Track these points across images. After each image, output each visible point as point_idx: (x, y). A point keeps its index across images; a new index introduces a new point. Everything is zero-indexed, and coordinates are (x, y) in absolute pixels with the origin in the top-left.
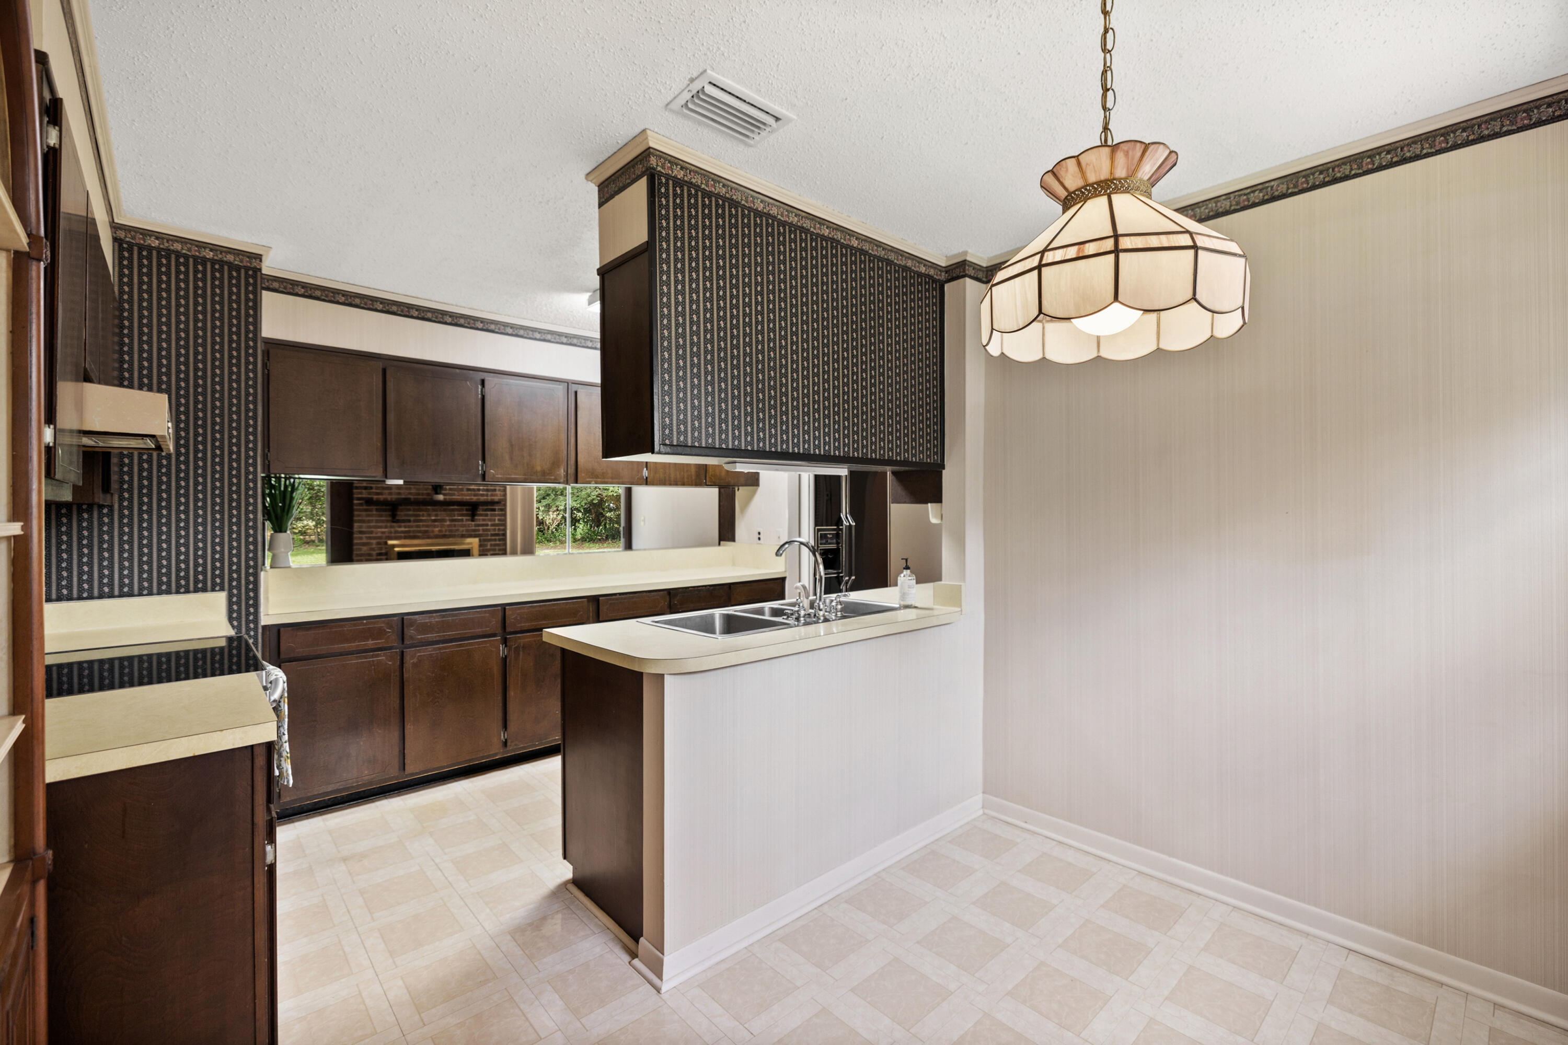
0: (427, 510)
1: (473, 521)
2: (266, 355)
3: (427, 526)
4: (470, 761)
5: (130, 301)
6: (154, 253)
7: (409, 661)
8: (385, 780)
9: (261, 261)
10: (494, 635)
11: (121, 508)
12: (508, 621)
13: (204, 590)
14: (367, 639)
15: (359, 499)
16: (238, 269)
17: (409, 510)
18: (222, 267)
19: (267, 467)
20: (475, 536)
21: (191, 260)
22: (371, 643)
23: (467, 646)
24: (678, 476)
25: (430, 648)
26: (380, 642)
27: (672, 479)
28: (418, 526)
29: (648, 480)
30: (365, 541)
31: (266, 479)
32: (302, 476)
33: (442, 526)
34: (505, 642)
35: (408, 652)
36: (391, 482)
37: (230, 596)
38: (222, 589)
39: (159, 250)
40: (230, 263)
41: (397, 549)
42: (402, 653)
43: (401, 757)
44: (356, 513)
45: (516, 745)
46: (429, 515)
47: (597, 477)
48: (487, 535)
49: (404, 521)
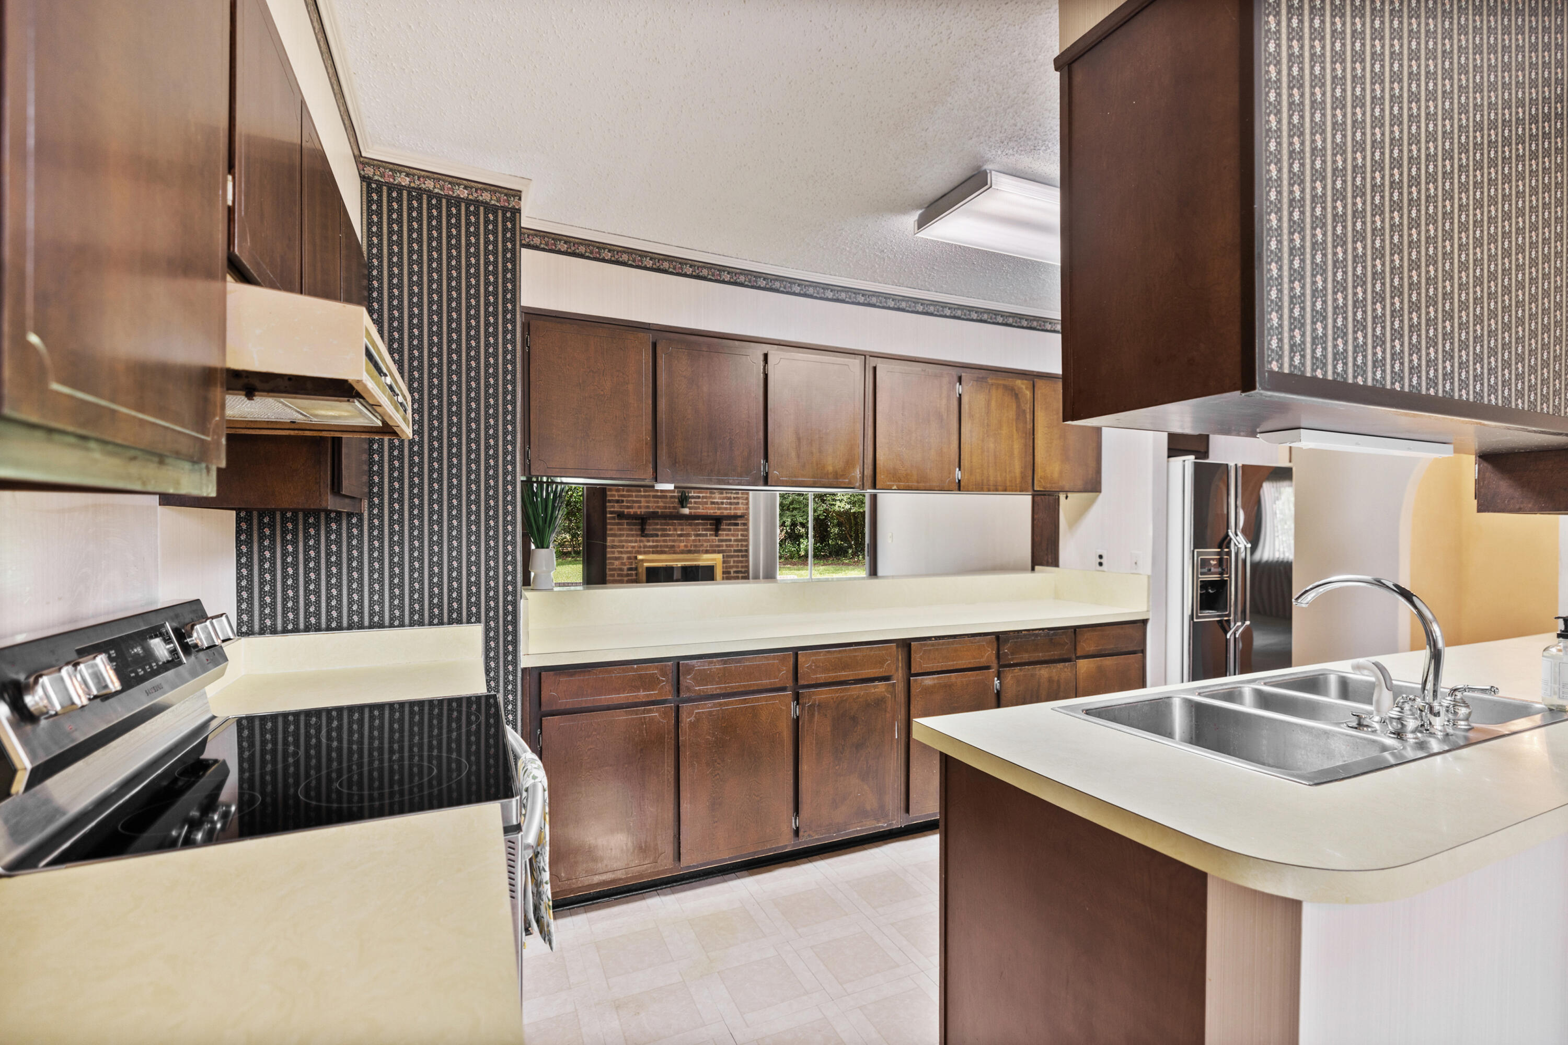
0: (673, 524)
1: (716, 536)
2: (526, 329)
3: (674, 541)
4: (755, 853)
5: (380, 257)
6: (405, 193)
7: (686, 720)
8: (658, 873)
9: (520, 199)
10: (783, 689)
11: (371, 517)
12: (800, 671)
13: (459, 621)
14: (637, 689)
15: (611, 513)
16: (494, 210)
17: (657, 524)
18: (477, 209)
19: (527, 469)
20: (719, 552)
21: (444, 201)
22: (642, 695)
23: (752, 702)
24: (999, 479)
25: (709, 703)
26: (653, 694)
27: (991, 483)
28: (665, 541)
29: (962, 484)
30: (617, 555)
31: (527, 484)
32: (565, 480)
33: (687, 541)
34: (797, 698)
35: (685, 707)
36: (660, 486)
37: (487, 630)
38: (478, 621)
39: (410, 189)
40: (486, 203)
41: (646, 564)
42: (678, 708)
43: (676, 845)
44: (609, 527)
45: (809, 836)
46: (675, 530)
47: (900, 480)
48: (730, 551)
49: (652, 536)
